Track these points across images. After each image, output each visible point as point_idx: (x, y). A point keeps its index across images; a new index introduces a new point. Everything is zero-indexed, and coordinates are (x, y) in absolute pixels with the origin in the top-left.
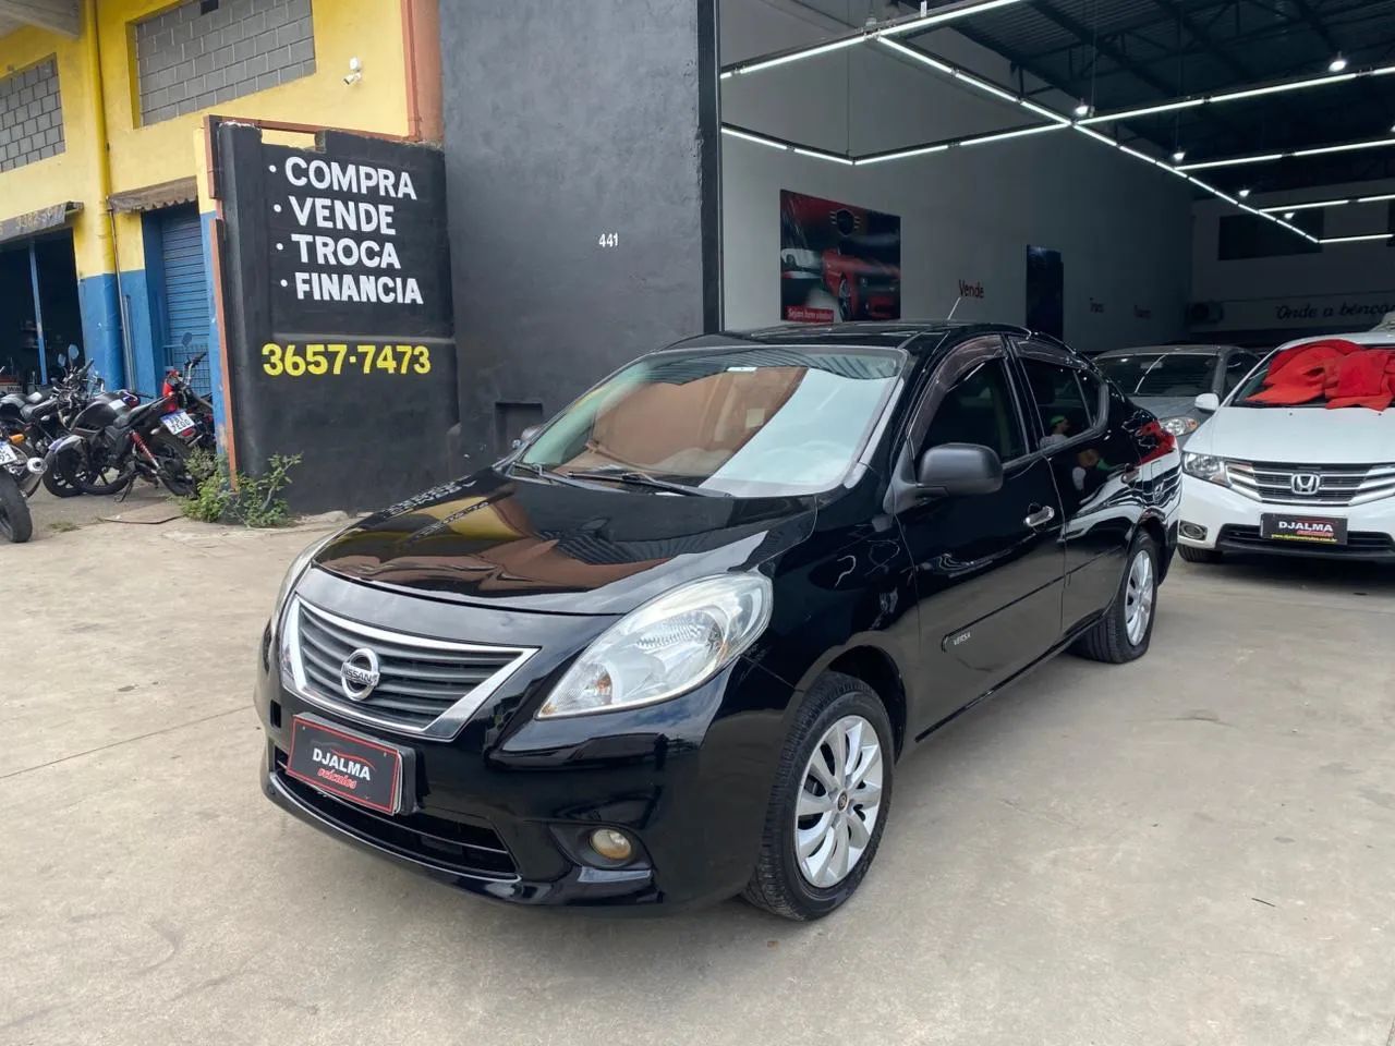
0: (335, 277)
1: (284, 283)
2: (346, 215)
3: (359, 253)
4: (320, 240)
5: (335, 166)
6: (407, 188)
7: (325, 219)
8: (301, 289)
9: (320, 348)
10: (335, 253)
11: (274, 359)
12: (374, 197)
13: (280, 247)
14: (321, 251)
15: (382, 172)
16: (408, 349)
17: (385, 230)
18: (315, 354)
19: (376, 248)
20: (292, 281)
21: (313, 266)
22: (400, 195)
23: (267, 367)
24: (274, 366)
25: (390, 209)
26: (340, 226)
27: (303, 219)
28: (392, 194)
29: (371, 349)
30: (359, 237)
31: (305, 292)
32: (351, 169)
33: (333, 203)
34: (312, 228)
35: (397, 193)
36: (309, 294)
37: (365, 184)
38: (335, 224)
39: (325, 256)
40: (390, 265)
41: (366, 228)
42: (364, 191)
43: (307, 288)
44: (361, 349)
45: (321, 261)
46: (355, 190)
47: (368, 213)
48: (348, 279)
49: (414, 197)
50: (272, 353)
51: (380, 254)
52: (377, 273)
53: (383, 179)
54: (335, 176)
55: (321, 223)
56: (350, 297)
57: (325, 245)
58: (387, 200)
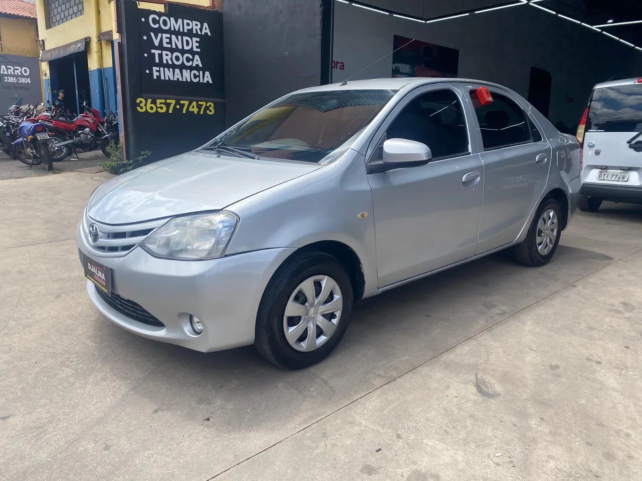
0: (171, 70)
1: (147, 71)
2: (177, 42)
3: (183, 59)
4: (164, 53)
5: (172, 19)
6: (206, 30)
7: (167, 43)
8: (155, 74)
9: (163, 101)
10: (171, 59)
11: (141, 105)
12: (190, 34)
13: (146, 55)
14: (165, 57)
15: (195, 22)
16: (204, 103)
17: (195, 49)
18: (161, 103)
19: (191, 57)
20: (151, 71)
21: (161, 64)
22: (203, 33)
23: (139, 108)
24: (142, 108)
25: (198, 39)
26: (174, 46)
27: (157, 43)
28: (199, 33)
29: (187, 103)
30: (183, 52)
31: (157, 76)
32: (180, 21)
33: (171, 36)
34: (161, 47)
35: (201, 32)
36: (159, 77)
37: (186, 28)
38: (172, 46)
39: (167, 60)
40: (197, 65)
41: (186, 48)
42: (186, 31)
43: (158, 74)
44: (182, 102)
45: (165, 62)
46: (181, 30)
47: (187, 42)
48: (177, 71)
49: (209, 34)
50: (141, 102)
51: (193, 60)
52: (191, 68)
53: (195, 26)
54: (172, 23)
55: (165, 45)
56: (178, 79)
57: (167, 55)
58: (196, 35)
